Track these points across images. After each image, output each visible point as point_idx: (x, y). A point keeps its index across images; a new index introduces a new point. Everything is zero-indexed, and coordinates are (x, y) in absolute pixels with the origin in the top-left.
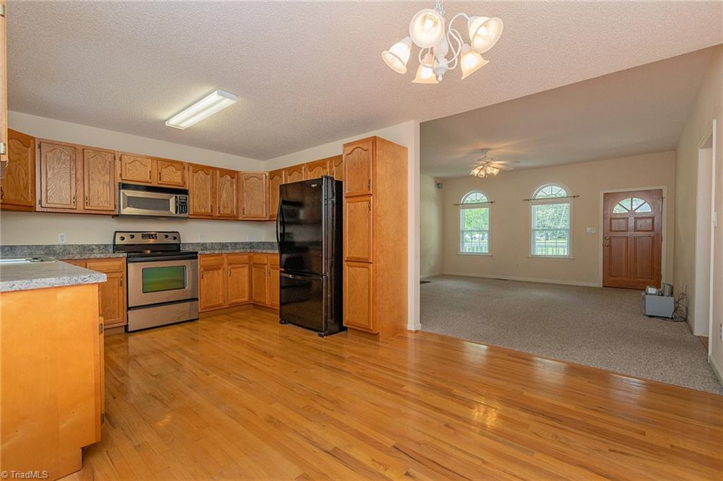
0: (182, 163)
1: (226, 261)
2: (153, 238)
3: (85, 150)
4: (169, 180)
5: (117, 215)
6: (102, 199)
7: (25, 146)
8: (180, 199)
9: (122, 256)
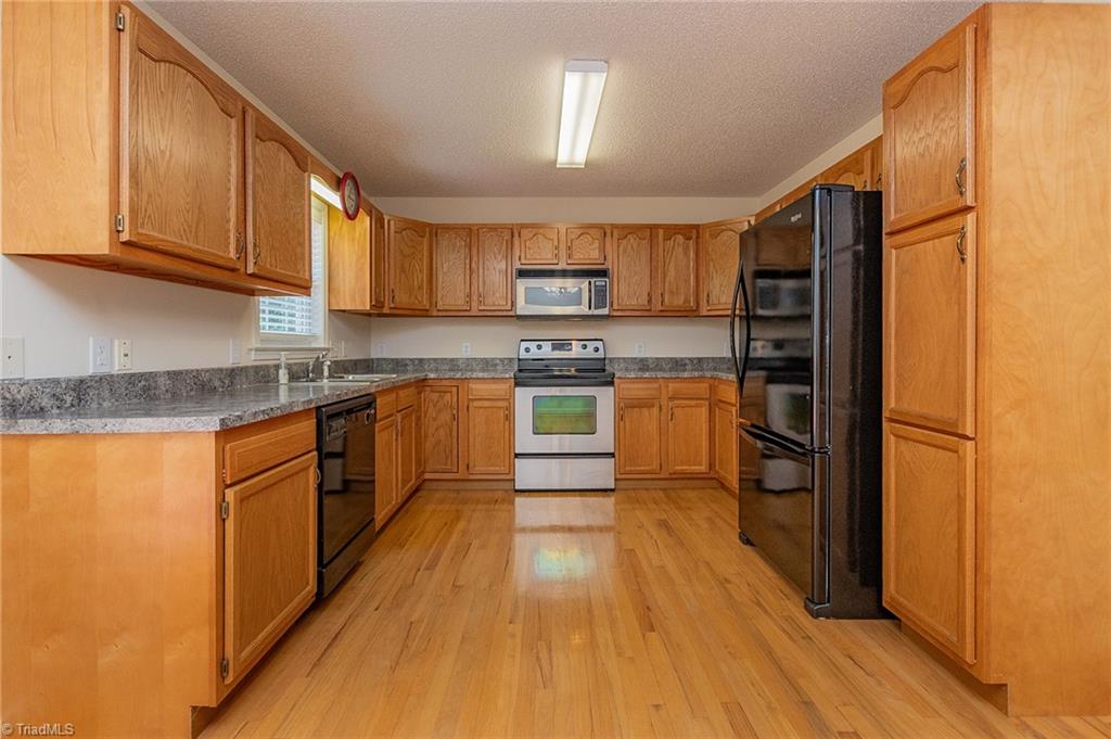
0: (600, 226)
1: (664, 392)
3: (481, 230)
4: (582, 257)
5: (514, 317)
6: (498, 295)
7: (421, 236)
8: (596, 286)
9: (508, 377)
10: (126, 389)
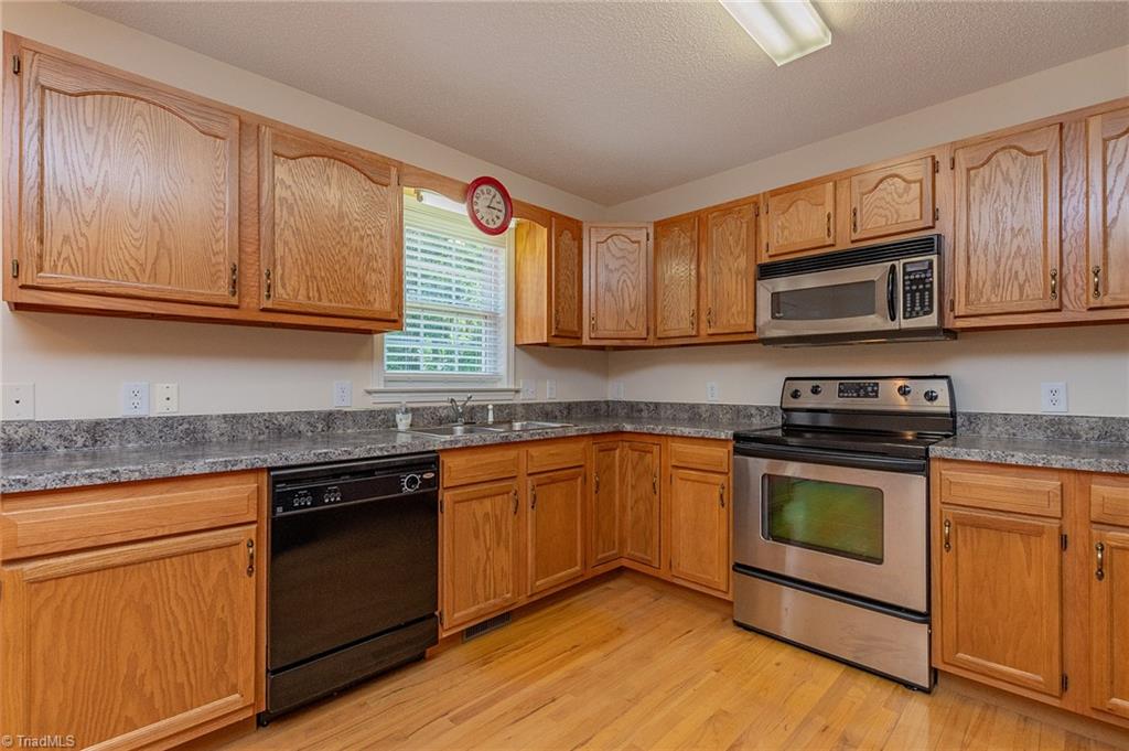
2: (867, 395)
3: (710, 216)
8: (905, 273)
9: (723, 437)
10: (160, 431)
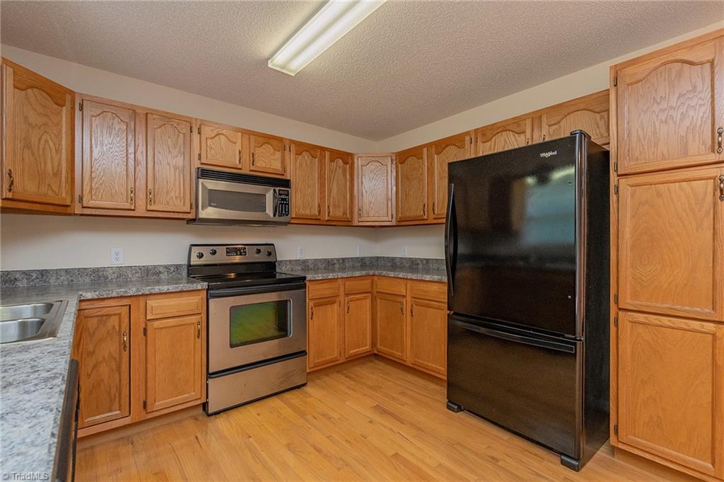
0: (281, 140)
1: (342, 289)
2: (241, 254)
3: (149, 115)
4: (264, 165)
5: (194, 220)
6: (173, 194)
7: (56, 104)
8: (280, 195)
9: (200, 288)
